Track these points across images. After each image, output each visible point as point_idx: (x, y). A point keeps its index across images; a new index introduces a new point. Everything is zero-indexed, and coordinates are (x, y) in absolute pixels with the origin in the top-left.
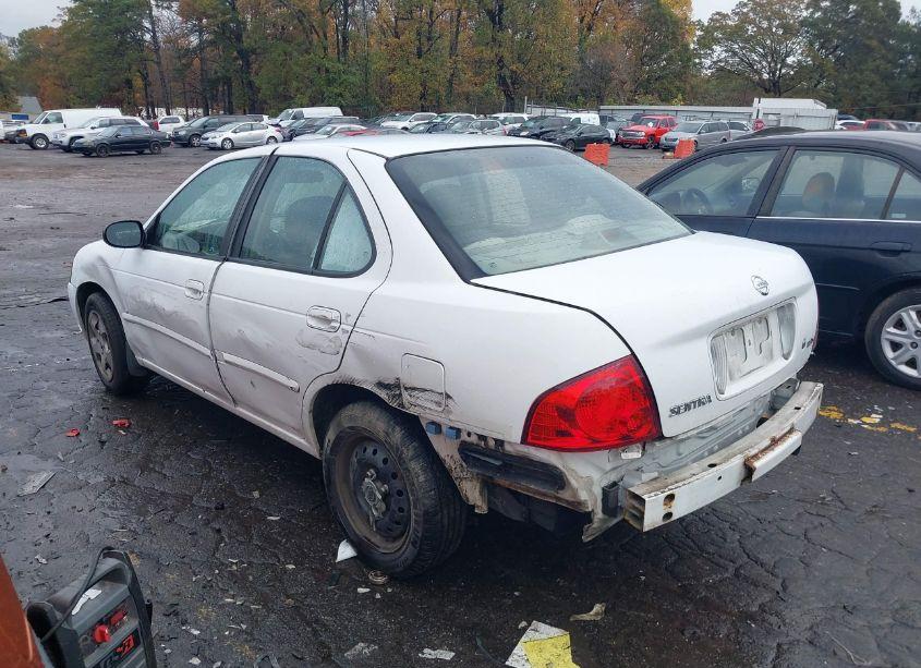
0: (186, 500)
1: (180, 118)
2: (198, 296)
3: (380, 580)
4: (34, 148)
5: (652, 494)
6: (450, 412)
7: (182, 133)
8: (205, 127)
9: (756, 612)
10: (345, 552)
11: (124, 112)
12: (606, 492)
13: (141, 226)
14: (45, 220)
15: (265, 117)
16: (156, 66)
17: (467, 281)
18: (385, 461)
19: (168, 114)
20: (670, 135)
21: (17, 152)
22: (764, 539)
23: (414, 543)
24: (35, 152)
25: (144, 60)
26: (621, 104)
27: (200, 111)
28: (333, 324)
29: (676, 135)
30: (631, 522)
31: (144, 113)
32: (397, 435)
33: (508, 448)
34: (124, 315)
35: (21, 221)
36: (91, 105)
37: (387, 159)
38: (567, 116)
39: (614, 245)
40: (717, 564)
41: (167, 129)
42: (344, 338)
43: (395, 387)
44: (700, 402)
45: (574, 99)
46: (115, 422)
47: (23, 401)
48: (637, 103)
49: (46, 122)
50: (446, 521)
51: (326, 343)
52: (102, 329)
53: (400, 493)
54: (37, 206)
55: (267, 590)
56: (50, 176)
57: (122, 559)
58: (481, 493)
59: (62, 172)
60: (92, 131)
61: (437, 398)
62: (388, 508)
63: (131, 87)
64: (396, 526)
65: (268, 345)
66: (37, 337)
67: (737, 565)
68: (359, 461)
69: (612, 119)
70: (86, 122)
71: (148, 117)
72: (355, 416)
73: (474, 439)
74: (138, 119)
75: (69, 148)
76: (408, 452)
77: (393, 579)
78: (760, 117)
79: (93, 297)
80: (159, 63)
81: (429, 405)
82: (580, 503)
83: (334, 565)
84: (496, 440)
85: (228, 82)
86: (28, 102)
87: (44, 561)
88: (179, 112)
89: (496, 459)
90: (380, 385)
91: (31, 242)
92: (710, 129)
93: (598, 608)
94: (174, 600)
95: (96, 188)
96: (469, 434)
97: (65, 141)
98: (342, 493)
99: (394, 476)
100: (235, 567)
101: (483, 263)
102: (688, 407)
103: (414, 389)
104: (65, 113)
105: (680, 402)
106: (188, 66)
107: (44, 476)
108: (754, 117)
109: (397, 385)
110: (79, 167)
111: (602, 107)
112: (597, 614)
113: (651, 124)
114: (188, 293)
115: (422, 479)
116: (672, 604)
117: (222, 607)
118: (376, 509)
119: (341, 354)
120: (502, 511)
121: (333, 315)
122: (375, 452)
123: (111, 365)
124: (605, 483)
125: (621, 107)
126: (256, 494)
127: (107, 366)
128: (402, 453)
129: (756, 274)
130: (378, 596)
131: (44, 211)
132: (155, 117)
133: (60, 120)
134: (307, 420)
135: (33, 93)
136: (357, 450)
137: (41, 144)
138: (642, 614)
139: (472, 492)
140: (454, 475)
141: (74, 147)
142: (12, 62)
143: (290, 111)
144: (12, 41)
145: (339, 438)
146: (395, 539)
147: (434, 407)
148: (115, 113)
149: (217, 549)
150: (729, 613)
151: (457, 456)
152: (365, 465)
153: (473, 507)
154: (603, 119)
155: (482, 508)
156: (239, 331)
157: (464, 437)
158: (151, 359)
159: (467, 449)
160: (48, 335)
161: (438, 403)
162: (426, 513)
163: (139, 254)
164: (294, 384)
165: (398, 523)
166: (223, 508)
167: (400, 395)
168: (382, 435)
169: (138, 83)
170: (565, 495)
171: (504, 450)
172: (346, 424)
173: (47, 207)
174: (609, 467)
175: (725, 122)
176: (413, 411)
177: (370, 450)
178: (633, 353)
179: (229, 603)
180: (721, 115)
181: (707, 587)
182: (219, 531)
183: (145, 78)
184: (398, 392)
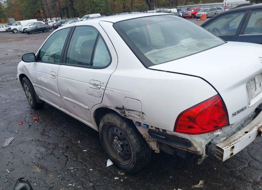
0: (56, 145)
1: (54, 20)
2: (54, 77)
3: (123, 174)
4: (14, 33)
5: (226, 147)
6: (144, 119)
7: (55, 25)
8: (61, 22)
9: (260, 181)
10: (109, 163)
11: (38, 20)
12: (207, 147)
13: (34, 54)
14: (16, 54)
15: (79, 18)
16: (46, 6)
17: (147, 67)
18: (121, 134)
19: (51, 20)
20: (199, 13)
21: (9, 35)
22: (256, 150)
23: (133, 163)
24: (14, 34)
25: (42, 5)
26: (183, 5)
27: (60, 18)
28: (98, 86)
29: (200, 13)
30: (217, 157)
31: (44, 20)
32: (124, 126)
33: (168, 132)
34: (33, 84)
35: (10, 55)
36: (29, 19)
37: (113, 23)
38: (167, 10)
39: (201, 49)
40: (242, 162)
41: (51, 24)
42: (103, 92)
43: (122, 109)
44: (243, 110)
45: (169, 5)
46: (34, 118)
47: (6, 113)
48: (188, 4)
49: (16, 25)
50: (144, 155)
51: (97, 93)
52: (28, 89)
53: (127, 145)
54: (15, 50)
55: (83, 180)
56: (18, 40)
57: (26, 183)
58: (157, 146)
59: (22, 39)
60: (30, 27)
61: (138, 114)
62: (123, 149)
63: (40, 13)
64: (126, 156)
65: (77, 94)
66: (12, 91)
67: (249, 161)
68: (112, 133)
69: (181, 10)
70: (27, 24)
71: (45, 21)
72: (109, 118)
73: (153, 128)
74: (42, 22)
75: (23, 32)
76: (129, 132)
77: (127, 173)
78: (226, 5)
79: (24, 78)
80: (47, 5)
81: (136, 116)
82: (197, 152)
83: (106, 168)
84: (163, 130)
85: (67, 9)
86: (11, 20)
87: (9, 172)
88: (54, 19)
89: (163, 136)
90: (117, 108)
91: (12, 61)
92: (211, 10)
93: (201, 182)
94: (51, 186)
95: (31, 43)
96: (152, 127)
97: (22, 30)
98: (107, 143)
99: (125, 139)
100: (72, 171)
101: (153, 60)
102: (238, 112)
103: (130, 110)
104: (22, 22)
105: (236, 111)
106: (55, 5)
107: (11, 139)
108: (224, 5)
109: (123, 108)
110: (26, 37)
111: (177, 7)
112: (201, 185)
113: (193, 11)
114: (51, 76)
115: (135, 141)
116: (228, 179)
117: (68, 187)
118: (119, 150)
119: (102, 97)
120: (165, 151)
121: (98, 83)
122: (117, 131)
123: (32, 100)
124: (207, 143)
125: (183, 6)
126: (79, 142)
127: (31, 100)
128: (127, 132)
129: (260, 56)
130: (122, 180)
131: (16, 51)
132: (47, 21)
133: (20, 24)
134: (93, 119)
135: (13, 17)
136: (111, 129)
137: (15, 31)
138: (218, 184)
139: (154, 146)
140: (147, 140)
141: (25, 32)
142: (6, 8)
143: (86, 16)
144: (5, 2)
145: (104, 126)
146: (126, 160)
147: (138, 117)
148: (35, 21)
149: (66, 164)
150: (250, 182)
151: (147, 134)
152: (114, 135)
153: (154, 150)
154: (178, 10)
155: (157, 151)
156: (68, 89)
157: (150, 128)
158: (43, 98)
159: (151, 132)
160: (15, 90)
161: (140, 116)
162: (137, 153)
163: (35, 64)
164: (87, 107)
165: (127, 155)
166: (68, 147)
167: (124, 112)
168: (119, 126)
169: (42, 11)
170: (191, 149)
171: (166, 133)
172: (106, 121)
173: (17, 50)
174: (208, 137)
175: (215, 7)
176: (129, 118)
177: (115, 130)
178: (218, 94)
179: (70, 186)
180: (214, 6)
181: (239, 171)
182: (67, 157)
183: (43, 10)
184: (124, 111)
